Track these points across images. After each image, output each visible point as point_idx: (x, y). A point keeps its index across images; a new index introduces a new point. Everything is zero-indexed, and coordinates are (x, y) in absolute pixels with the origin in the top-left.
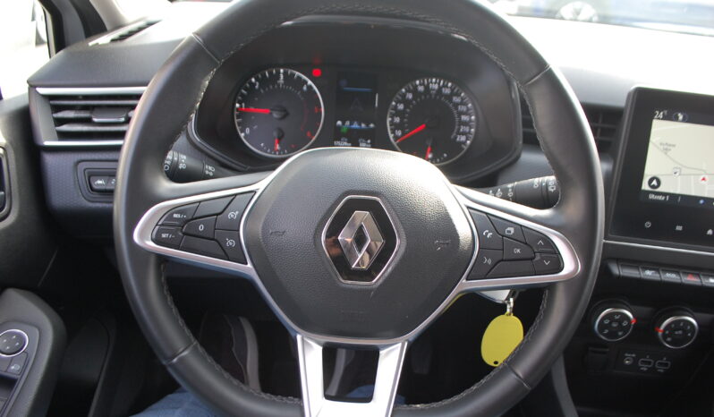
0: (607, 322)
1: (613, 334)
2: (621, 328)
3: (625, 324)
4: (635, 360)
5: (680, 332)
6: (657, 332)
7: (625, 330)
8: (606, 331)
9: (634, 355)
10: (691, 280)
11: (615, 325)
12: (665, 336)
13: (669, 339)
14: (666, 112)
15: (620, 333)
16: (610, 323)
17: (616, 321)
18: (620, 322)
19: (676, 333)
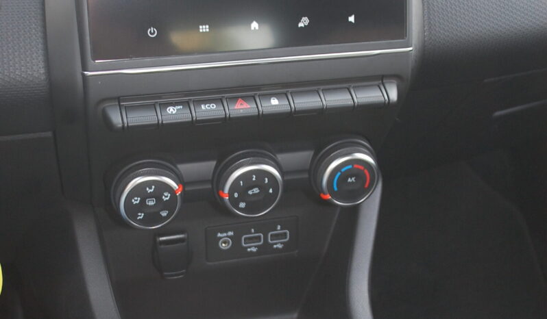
1: (153, 217)
2: (161, 204)
4: (236, 239)
5: (256, 190)
6: (222, 199)
7: (170, 206)
8: (141, 216)
9: (231, 233)
10: (242, 108)
12: (235, 203)
13: (242, 205)
15: (164, 214)
16: (143, 202)
17: (151, 196)
18: (157, 196)
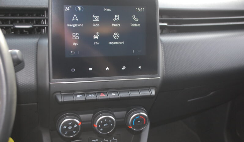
0: (65, 127)
1: (70, 133)
2: (74, 129)
3: (75, 126)
5: (106, 124)
6: (95, 127)
8: (66, 132)
9: (97, 140)
10: (102, 96)
11: (70, 128)
12: (99, 129)
13: (102, 129)
14: (70, 7)
15: (74, 132)
16: (67, 128)
17: (70, 125)
18: (72, 125)
19: (104, 125)
